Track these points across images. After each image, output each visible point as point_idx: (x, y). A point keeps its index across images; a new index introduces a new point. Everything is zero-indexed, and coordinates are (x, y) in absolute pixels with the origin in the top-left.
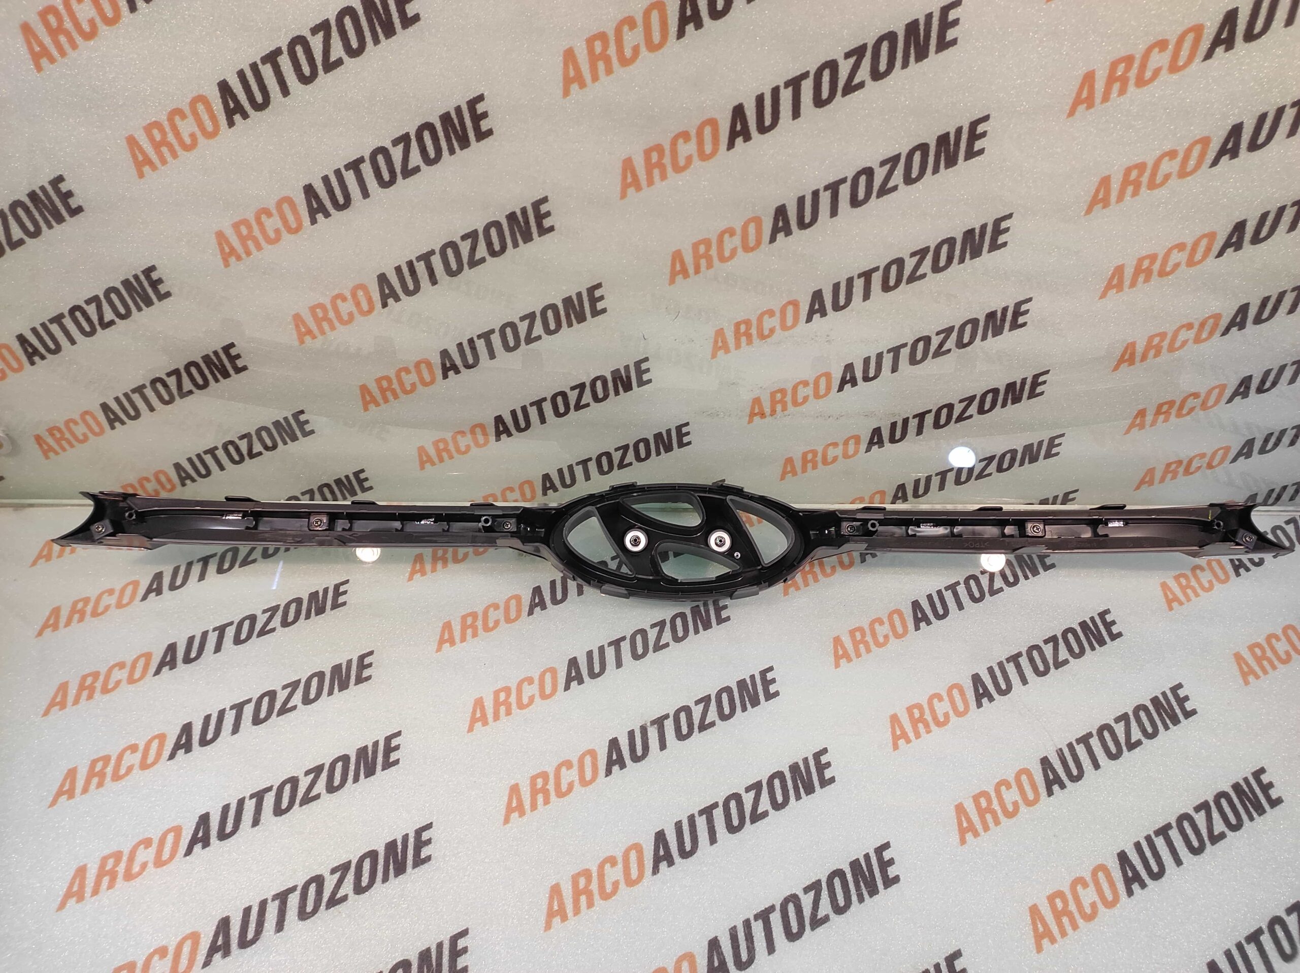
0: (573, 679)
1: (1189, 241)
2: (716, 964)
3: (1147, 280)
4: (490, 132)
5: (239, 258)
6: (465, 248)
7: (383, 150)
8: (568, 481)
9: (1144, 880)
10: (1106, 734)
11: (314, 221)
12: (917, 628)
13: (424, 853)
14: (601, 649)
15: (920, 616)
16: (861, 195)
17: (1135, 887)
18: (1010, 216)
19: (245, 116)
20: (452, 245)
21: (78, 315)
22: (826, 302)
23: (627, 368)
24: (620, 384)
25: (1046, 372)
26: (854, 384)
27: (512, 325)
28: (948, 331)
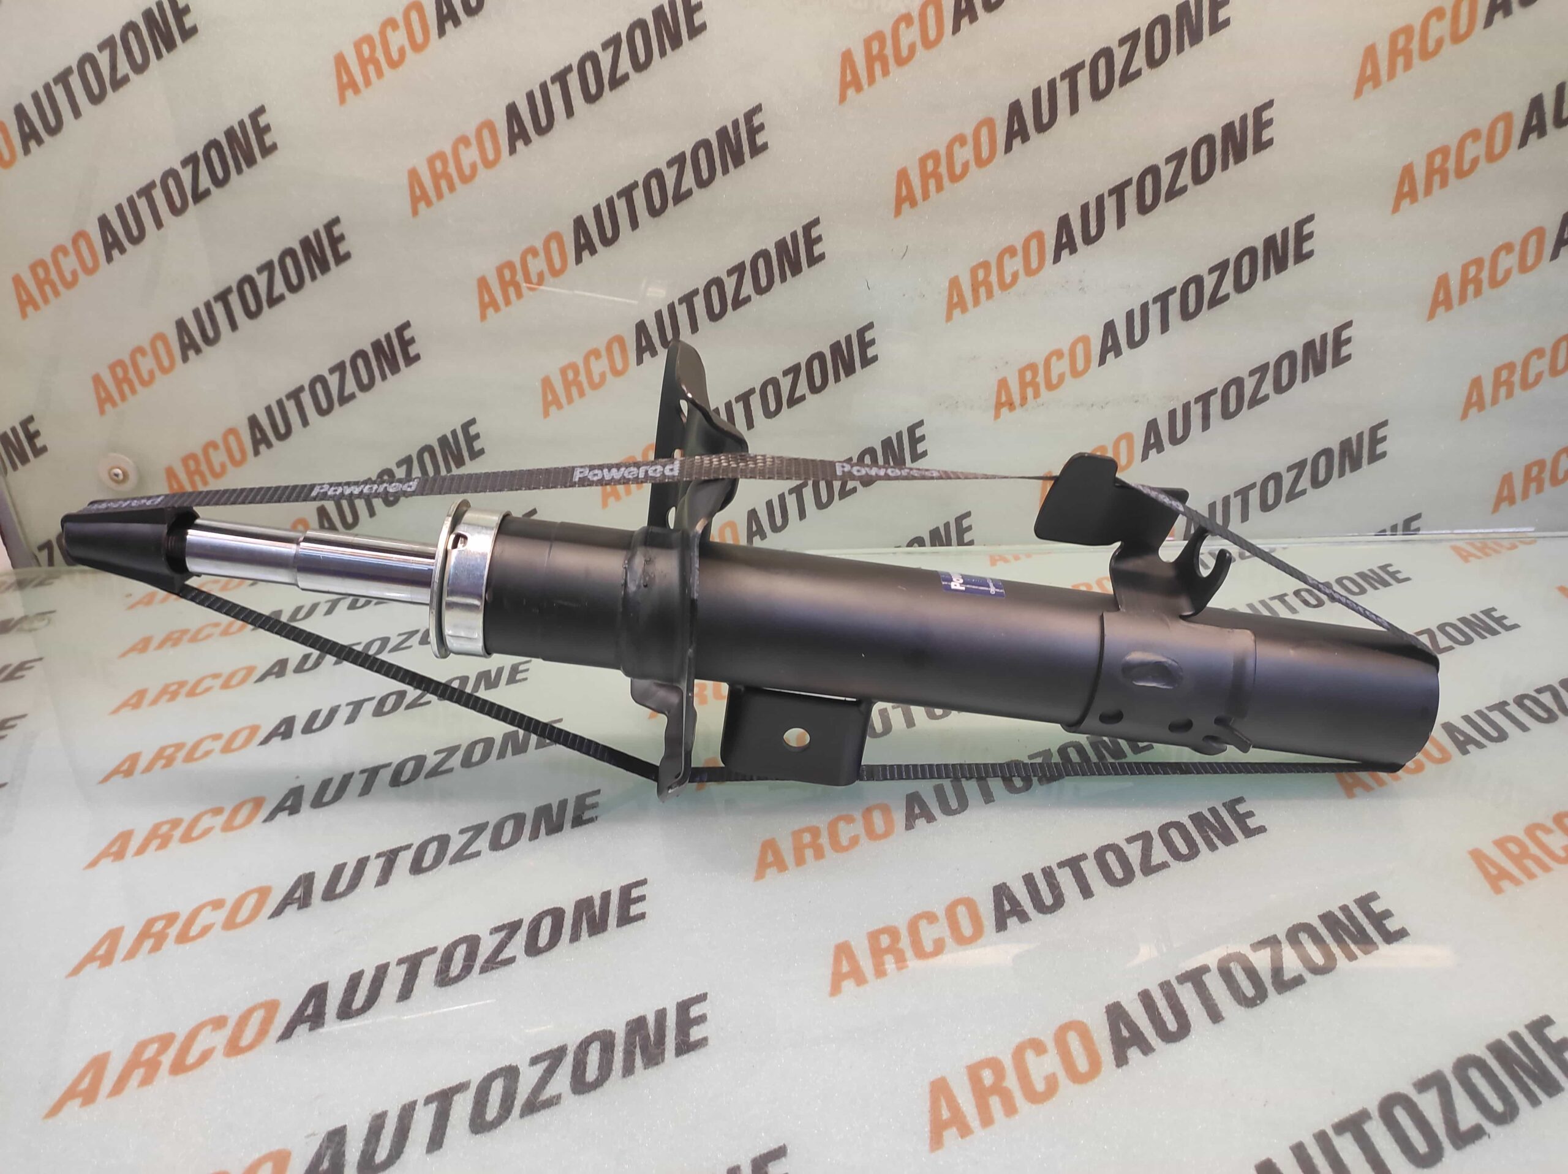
1: (1484, 126)
3: (1444, 183)
4: (703, 27)
5: (429, 203)
6: (670, 176)
7: (592, 57)
8: (779, 521)
11: (513, 150)
16: (1102, 84)
18: (1270, 104)
19: (457, 22)
20: (657, 174)
21: (247, 288)
22: (1074, 232)
23: (848, 339)
24: (840, 365)
25: (1349, 324)
26: (1118, 353)
27: (718, 282)
28: (1222, 267)
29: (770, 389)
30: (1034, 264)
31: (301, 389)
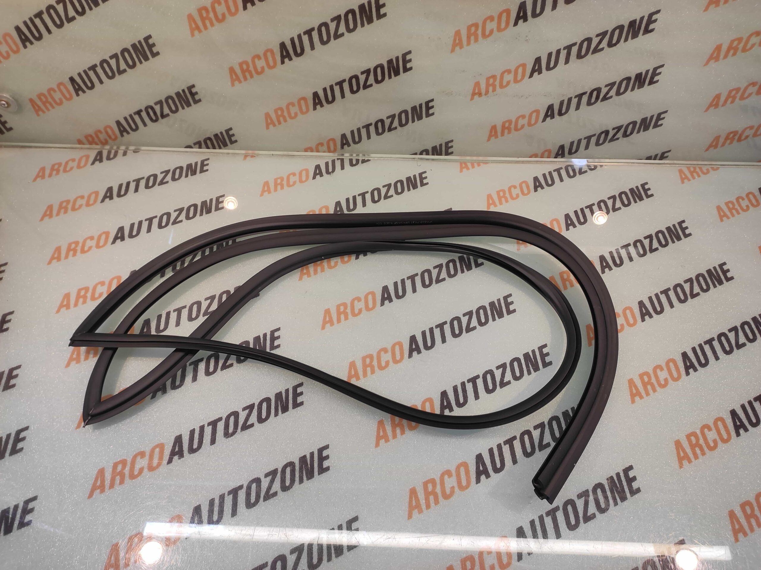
2: (445, 404)
9: (696, 367)
12: (568, 228)
21: (52, 11)
22: (527, 11)
23: (397, 58)
24: (392, 71)
25: (662, 66)
26: (540, 72)
27: (326, 25)
28: (604, 34)
29: (354, 81)
30: (503, 25)
31: (96, 66)
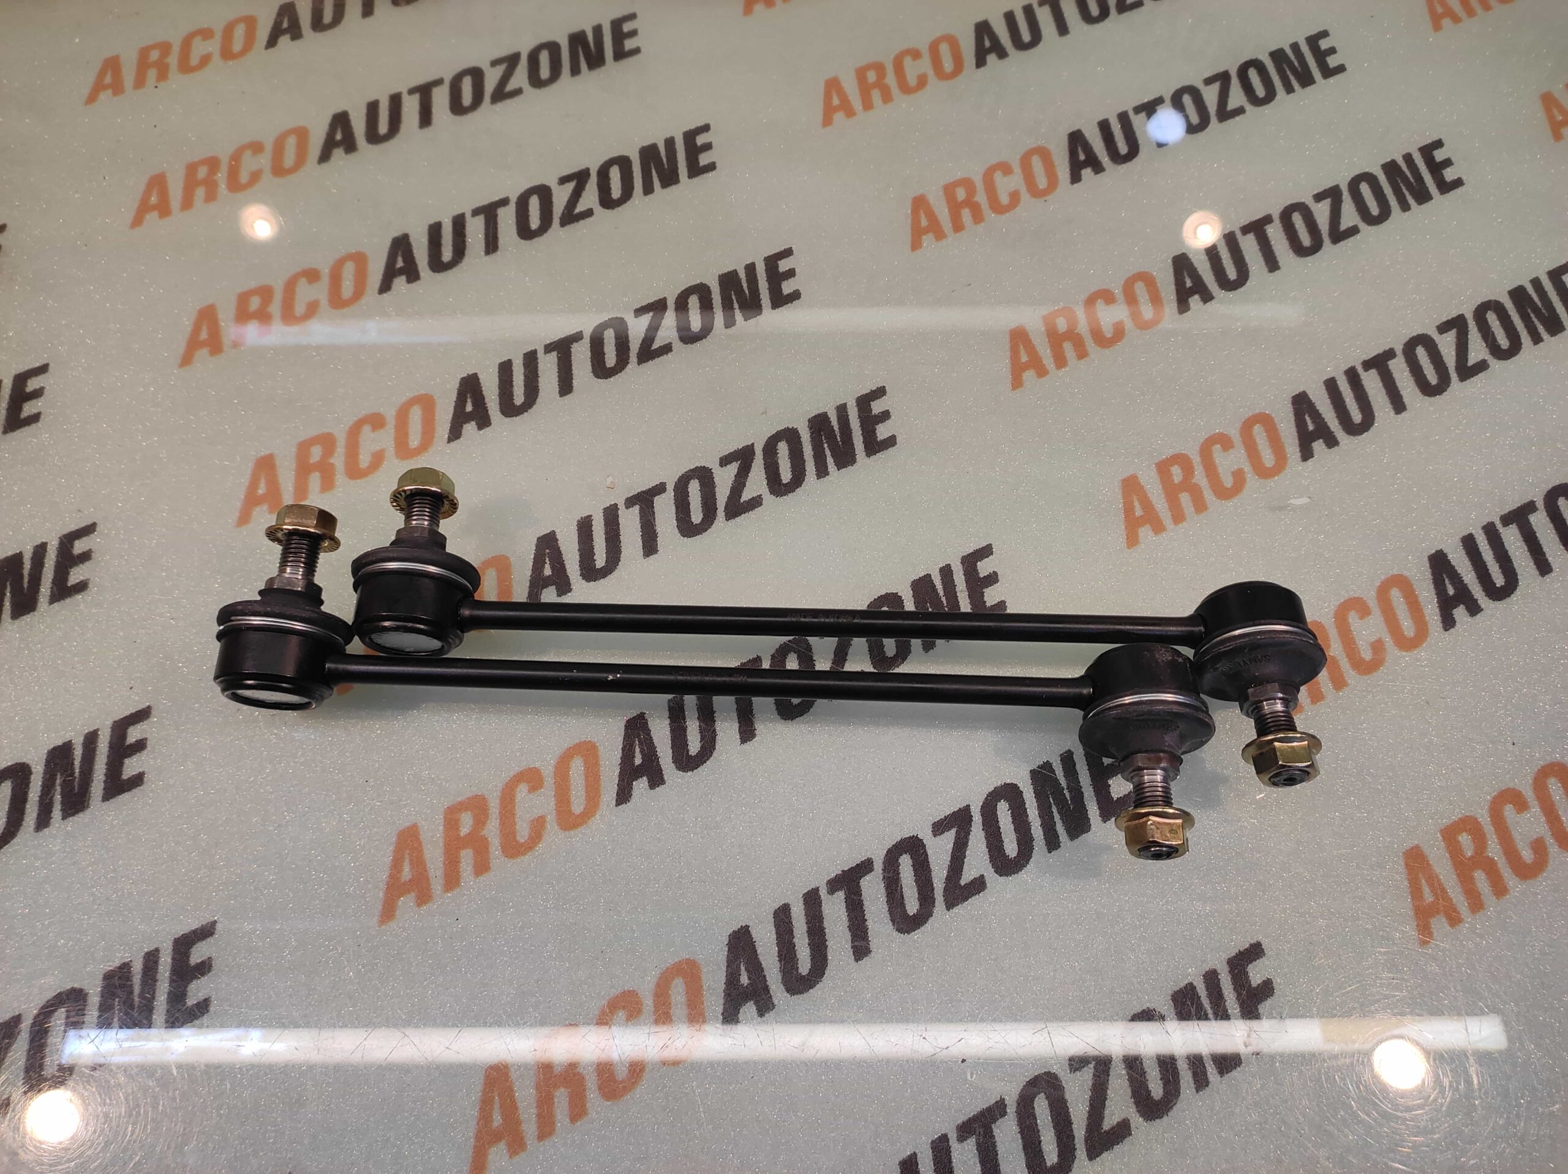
0: (401, 272)
2: (638, 761)
9: (1476, 600)
10: (1421, 352)
12: (1075, 178)
13: (76, 576)
14: (459, 223)
15: (1082, 157)
17: (1460, 612)
